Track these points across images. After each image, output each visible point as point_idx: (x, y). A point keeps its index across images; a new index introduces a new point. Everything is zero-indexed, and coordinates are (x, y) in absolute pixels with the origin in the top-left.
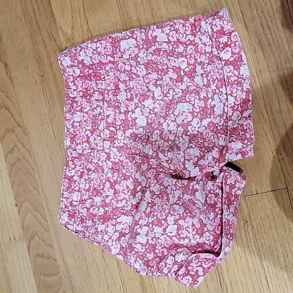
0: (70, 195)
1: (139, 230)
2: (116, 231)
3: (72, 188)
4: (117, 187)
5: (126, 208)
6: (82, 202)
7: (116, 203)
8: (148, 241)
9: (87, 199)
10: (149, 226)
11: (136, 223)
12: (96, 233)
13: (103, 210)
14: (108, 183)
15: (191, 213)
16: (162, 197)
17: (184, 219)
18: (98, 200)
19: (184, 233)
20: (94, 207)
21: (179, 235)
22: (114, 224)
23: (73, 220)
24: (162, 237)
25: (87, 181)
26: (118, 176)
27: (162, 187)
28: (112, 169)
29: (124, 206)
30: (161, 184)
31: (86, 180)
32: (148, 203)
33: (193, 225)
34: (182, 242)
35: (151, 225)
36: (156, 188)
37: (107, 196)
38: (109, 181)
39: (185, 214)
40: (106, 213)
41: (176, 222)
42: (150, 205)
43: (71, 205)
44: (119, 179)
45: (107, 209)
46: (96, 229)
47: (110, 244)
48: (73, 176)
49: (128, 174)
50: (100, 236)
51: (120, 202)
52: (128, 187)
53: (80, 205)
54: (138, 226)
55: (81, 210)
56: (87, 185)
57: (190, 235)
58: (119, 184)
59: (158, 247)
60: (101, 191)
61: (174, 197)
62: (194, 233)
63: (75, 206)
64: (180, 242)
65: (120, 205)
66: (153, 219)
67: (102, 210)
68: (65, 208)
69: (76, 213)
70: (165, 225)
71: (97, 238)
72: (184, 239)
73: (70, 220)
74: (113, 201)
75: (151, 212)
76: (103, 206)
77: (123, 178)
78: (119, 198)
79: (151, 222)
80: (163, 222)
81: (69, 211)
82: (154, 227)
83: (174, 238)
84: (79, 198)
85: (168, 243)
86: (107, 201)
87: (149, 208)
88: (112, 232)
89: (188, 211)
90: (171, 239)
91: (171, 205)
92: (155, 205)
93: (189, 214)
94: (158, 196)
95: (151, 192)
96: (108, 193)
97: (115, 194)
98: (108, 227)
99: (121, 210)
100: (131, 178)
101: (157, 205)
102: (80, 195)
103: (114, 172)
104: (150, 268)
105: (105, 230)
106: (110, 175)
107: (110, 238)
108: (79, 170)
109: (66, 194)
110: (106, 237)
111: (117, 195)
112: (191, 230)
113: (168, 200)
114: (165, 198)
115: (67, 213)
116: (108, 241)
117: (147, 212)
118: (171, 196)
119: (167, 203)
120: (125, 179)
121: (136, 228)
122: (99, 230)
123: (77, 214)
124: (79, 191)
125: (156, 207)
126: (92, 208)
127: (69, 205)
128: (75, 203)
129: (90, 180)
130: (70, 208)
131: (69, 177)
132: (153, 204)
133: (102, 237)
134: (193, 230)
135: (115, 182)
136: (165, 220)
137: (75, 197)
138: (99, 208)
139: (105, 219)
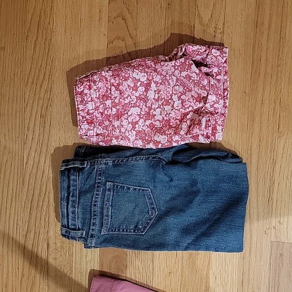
0: (84, 107)
1: (154, 113)
2: (129, 123)
3: (85, 100)
4: (121, 87)
5: (132, 102)
6: (97, 108)
7: (123, 101)
8: (163, 118)
9: (100, 105)
10: (160, 108)
11: (150, 108)
12: (114, 128)
13: (116, 110)
14: (113, 87)
15: (188, 89)
16: (164, 83)
17: (185, 94)
18: (108, 103)
19: (187, 104)
20: (108, 110)
21: (184, 106)
22: (126, 118)
23: (93, 125)
24: (172, 112)
25: (97, 91)
26: (119, 79)
27: (162, 77)
28: (113, 75)
29: (130, 102)
30: (161, 74)
31: (95, 90)
32: (155, 91)
33: (192, 96)
34: (187, 110)
35: (162, 107)
36: (158, 78)
37: (115, 98)
38: (114, 86)
39: (184, 91)
40: (118, 111)
41: (179, 98)
42: (157, 92)
43: (88, 113)
44: (120, 81)
45: (118, 107)
46: (113, 126)
47: (127, 134)
48: (83, 90)
49: (127, 76)
50: (118, 131)
51: (126, 99)
52: (129, 86)
53: (96, 111)
54: (153, 110)
55: (97, 115)
56: (98, 93)
57: (192, 104)
58: (122, 85)
59: (172, 121)
60: (110, 95)
61: (173, 81)
62: (195, 101)
63: (92, 114)
64: (186, 111)
65: (127, 101)
66: (162, 102)
67: (114, 110)
68: (83, 118)
69: (93, 119)
70: (172, 103)
71: (115, 133)
72: (188, 108)
73: (90, 126)
74: (121, 100)
75: (159, 97)
76: (115, 106)
77: (123, 79)
78: (125, 96)
79: (161, 104)
80: (170, 101)
81: (87, 120)
82: (164, 107)
83: (181, 110)
84: (94, 106)
85: (178, 115)
86: (117, 101)
87: (157, 95)
88: (127, 124)
89: (186, 88)
90: (179, 111)
91: (172, 88)
92: (160, 91)
93: (187, 90)
94: (161, 84)
95: (155, 82)
96: (116, 95)
97: (121, 94)
98: (122, 121)
99: (129, 105)
100: (130, 78)
101: (162, 90)
102: (93, 104)
103: (115, 77)
104: (169, 136)
105: (121, 124)
106: (113, 81)
107: (126, 130)
108: (86, 84)
109: (81, 107)
110: (123, 130)
111: (123, 94)
112: (191, 100)
113: (169, 84)
114: (167, 83)
115: (85, 122)
116: (125, 133)
117: (156, 98)
118: (170, 81)
119: (169, 87)
120: (125, 80)
121: (151, 112)
122: (116, 126)
123: (95, 120)
124: (92, 100)
125: (162, 92)
126: (106, 111)
127: (86, 115)
128: (91, 112)
129: (99, 89)
130: (88, 117)
131: (79, 93)
132: (159, 91)
133: (120, 131)
134: (194, 100)
135: (118, 85)
136: (171, 99)
137: (90, 106)
138: (112, 109)
139: (118, 116)
